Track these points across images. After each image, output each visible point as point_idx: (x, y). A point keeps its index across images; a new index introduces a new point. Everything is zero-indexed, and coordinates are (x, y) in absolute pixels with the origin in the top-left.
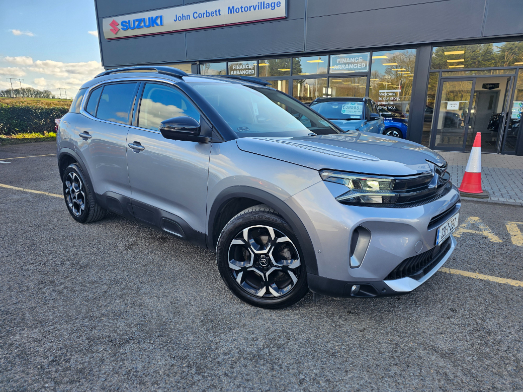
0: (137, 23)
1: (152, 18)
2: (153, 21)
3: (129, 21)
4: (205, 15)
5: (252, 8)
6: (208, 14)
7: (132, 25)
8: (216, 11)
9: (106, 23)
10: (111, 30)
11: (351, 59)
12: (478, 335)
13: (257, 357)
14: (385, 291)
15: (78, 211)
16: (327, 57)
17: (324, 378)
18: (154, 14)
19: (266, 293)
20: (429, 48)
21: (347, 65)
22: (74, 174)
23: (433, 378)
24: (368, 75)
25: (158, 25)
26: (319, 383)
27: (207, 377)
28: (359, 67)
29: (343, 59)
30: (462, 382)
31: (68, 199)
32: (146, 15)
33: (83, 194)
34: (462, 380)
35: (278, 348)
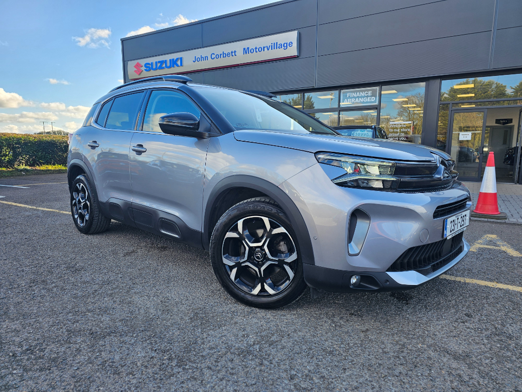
0: (159, 65)
1: (173, 59)
2: (174, 63)
3: (152, 63)
4: (222, 56)
5: (266, 49)
6: (225, 55)
7: (154, 67)
8: (232, 52)
9: (131, 65)
10: (135, 71)
11: (361, 93)
12: (498, 340)
13: (245, 353)
14: (388, 283)
15: (83, 222)
16: (337, 92)
17: (319, 375)
18: (174, 56)
19: (261, 291)
20: (438, 81)
21: (357, 99)
22: (82, 184)
23: (445, 379)
24: (377, 108)
25: (178, 66)
26: (312, 379)
27: (188, 369)
28: (368, 101)
29: (353, 94)
30: (479, 384)
31: (74, 209)
32: (168, 58)
33: (89, 204)
34: (478, 382)
35: (270, 345)
